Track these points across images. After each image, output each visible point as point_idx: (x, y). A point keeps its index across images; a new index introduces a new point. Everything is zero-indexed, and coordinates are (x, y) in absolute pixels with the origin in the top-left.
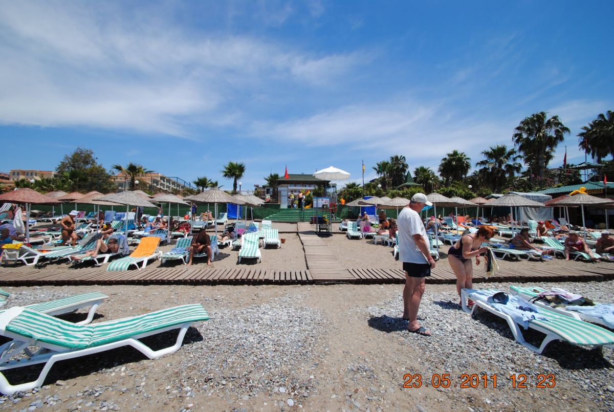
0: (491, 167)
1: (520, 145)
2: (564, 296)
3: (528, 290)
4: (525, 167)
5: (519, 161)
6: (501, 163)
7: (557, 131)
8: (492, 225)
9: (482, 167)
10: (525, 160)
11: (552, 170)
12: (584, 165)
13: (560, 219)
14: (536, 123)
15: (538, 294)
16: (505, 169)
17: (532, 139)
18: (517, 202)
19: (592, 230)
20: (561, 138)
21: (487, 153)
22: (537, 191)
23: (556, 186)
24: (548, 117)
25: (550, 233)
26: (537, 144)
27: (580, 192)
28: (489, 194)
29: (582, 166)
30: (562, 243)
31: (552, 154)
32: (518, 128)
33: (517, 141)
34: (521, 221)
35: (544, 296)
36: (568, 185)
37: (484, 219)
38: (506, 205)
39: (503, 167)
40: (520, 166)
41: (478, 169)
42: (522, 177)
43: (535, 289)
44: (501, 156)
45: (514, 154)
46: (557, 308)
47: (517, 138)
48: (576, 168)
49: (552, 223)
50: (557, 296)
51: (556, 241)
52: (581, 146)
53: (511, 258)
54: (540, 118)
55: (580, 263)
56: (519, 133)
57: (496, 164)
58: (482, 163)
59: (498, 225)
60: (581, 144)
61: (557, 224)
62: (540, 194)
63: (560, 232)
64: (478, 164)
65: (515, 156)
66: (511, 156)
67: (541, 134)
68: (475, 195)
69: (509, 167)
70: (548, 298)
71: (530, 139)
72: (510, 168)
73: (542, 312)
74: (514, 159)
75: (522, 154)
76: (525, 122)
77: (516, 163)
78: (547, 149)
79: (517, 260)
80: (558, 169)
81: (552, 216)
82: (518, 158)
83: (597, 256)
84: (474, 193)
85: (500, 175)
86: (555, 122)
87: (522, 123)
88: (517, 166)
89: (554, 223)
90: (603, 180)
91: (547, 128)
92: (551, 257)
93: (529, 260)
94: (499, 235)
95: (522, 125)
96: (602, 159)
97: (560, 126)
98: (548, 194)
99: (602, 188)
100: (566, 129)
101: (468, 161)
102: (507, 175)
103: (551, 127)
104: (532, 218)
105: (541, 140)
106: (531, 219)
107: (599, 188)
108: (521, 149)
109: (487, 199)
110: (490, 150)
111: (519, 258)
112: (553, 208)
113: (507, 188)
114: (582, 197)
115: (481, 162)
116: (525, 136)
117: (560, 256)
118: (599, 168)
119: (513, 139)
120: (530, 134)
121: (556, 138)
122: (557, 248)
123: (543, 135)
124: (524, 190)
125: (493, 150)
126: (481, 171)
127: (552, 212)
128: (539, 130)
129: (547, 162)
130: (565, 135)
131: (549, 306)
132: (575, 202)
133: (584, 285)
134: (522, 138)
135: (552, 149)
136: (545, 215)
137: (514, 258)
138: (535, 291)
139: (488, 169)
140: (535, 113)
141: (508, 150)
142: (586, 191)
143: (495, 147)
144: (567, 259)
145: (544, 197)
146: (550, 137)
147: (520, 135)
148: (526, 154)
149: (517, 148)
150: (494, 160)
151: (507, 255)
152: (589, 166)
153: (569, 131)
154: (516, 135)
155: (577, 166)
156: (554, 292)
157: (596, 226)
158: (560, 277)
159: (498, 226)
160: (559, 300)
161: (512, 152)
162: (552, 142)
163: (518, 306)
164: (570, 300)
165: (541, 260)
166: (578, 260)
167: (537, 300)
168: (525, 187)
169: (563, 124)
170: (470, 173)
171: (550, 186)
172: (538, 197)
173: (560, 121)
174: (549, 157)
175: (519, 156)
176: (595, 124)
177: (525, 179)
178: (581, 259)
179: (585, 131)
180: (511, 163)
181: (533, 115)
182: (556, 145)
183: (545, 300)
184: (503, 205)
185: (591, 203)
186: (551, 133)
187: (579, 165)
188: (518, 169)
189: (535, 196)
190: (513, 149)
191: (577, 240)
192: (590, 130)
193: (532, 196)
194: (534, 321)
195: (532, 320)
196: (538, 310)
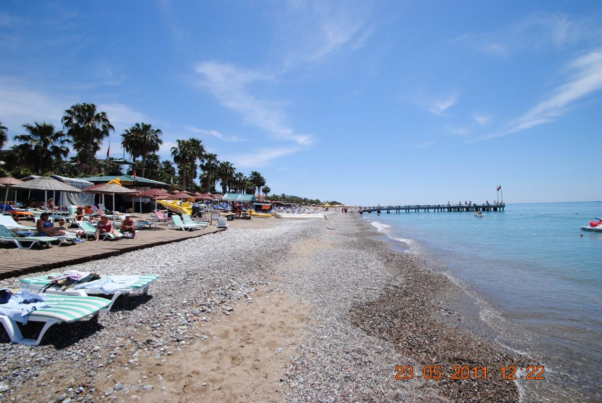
0: (34, 144)
1: (69, 129)
2: (75, 277)
3: (42, 278)
4: (73, 153)
5: (66, 144)
6: (46, 143)
7: (104, 126)
8: (27, 211)
9: (23, 143)
10: (74, 145)
11: (100, 160)
12: (122, 160)
13: (99, 205)
14: (85, 112)
15: (51, 280)
16: (51, 150)
17: (81, 126)
18: (52, 186)
19: (122, 214)
20: (107, 134)
21: (30, 128)
22: (82, 177)
23: (99, 175)
24: (98, 111)
25: (87, 217)
26: (85, 132)
27: (116, 182)
28: (28, 175)
29: (120, 161)
30: (95, 226)
31: (100, 146)
32: (68, 111)
33: (67, 125)
34: (61, 206)
35: (56, 281)
36: (109, 175)
37: (18, 204)
38: (39, 188)
39: (49, 148)
40: (68, 150)
41: (18, 143)
42: (71, 162)
43: (49, 276)
44: (48, 135)
45: (62, 137)
46: (67, 291)
47: (66, 121)
48: (116, 162)
49: (91, 209)
50: (68, 279)
51: (90, 225)
52: (123, 145)
53: (40, 246)
54: (91, 109)
55: (108, 242)
56: (69, 116)
57: (40, 143)
58: (23, 137)
59: (35, 210)
60: (123, 143)
61: (97, 209)
62: (84, 181)
63: (96, 216)
64: (16, 137)
65: (63, 138)
66: (59, 138)
67: (90, 125)
68: (8, 174)
69: (55, 148)
70: (59, 282)
71: (79, 126)
72: (57, 151)
73: (49, 299)
74: (62, 142)
75: (71, 138)
76: (76, 108)
77: (64, 147)
78: (95, 141)
79: (48, 247)
80: (105, 161)
81: (94, 202)
82: (66, 142)
83: (120, 235)
84: (8, 171)
85: (44, 155)
86: (102, 117)
87: (73, 107)
88: (65, 150)
89: (93, 208)
90: (134, 175)
91: (96, 121)
92: (83, 240)
93: (60, 246)
94: (34, 222)
95: (73, 110)
96: (136, 159)
97: (107, 122)
98: (91, 182)
99: (133, 181)
100: (111, 127)
101: (5, 131)
102: (54, 158)
103: (99, 121)
104: (74, 203)
105: (89, 130)
106: (74, 205)
107: (131, 180)
108: (70, 133)
109: (24, 180)
110: (34, 126)
111: (50, 245)
112: (94, 195)
113: (51, 171)
114: (115, 186)
115: (21, 136)
116: (75, 121)
117: (91, 238)
118: (134, 165)
119: (62, 120)
120: (80, 121)
121: (103, 133)
122: (90, 231)
123: (92, 126)
124: (69, 175)
125: (38, 126)
126: (21, 146)
127: (94, 198)
128: (89, 121)
129: (94, 152)
130: (110, 131)
131: (60, 291)
132: (108, 191)
133: (104, 261)
134: (72, 122)
135: (99, 141)
136: (87, 201)
137: (45, 246)
138: (49, 278)
139: (31, 146)
140: (87, 103)
141: (56, 130)
142: (121, 182)
143: (41, 124)
144: (97, 240)
145: (87, 184)
146: (98, 130)
147: (70, 119)
148: (75, 140)
149: (66, 131)
150: (39, 138)
151: (36, 243)
152: (126, 162)
153: (114, 129)
154: (66, 118)
155: (117, 160)
156: (66, 275)
157: (127, 210)
158: (85, 258)
159: (34, 212)
160: (70, 282)
161: (60, 134)
162: (100, 135)
163: (23, 300)
164: (79, 279)
165: (73, 244)
166: (106, 240)
167: (49, 287)
168: (73, 172)
169: (109, 121)
171: (94, 174)
172: (81, 183)
173: (108, 118)
174: (97, 148)
175: (68, 140)
176: (133, 130)
177: (74, 164)
178: (109, 239)
179: (126, 133)
180: (58, 145)
181: (85, 104)
182: (102, 139)
183: (56, 285)
184: (36, 188)
185: (120, 192)
186: (99, 126)
187: (119, 159)
188: (66, 153)
189: (78, 182)
190: (62, 131)
191: (107, 223)
192: (129, 134)
193: (76, 182)
194: (35, 312)
195: (32, 312)
196: (44, 299)
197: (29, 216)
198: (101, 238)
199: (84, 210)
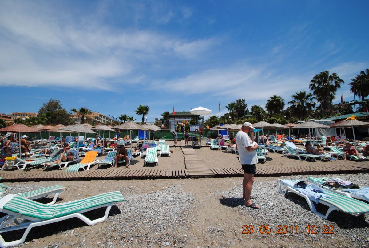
0: (297, 104)
1: (314, 91)
2: (341, 183)
3: (320, 179)
4: (318, 104)
5: (314, 100)
6: (303, 102)
7: (336, 82)
8: (299, 140)
9: (292, 105)
10: (318, 100)
11: (335, 105)
12: (353, 102)
13: (341, 135)
14: (323, 77)
15: (325, 182)
16: (306, 106)
17: (321, 87)
18: (312, 126)
19: (360, 141)
20: (339, 87)
21: (294, 96)
22: (326, 118)
23: (337, 115)
24: (330, 74)
25: (334, 144)
26: (324, 90)
27: (351, 118)
28: (297, 121)
29: (352, 102)
30: (342, 150)
31: (334, 96)
32: (312, 81)
33: (312, 89)
34: (317, 137)
35: (329, 183)
36: (344, 114)
38: (306, 127)
39: (304, 104)
40: (315, 103)
41: (289, 106)
42: (317, 110)
43: (323, 178)
44: (303, 98)
45: (311, 96)
46: (336, 190)
47: (312, 87)
48: (349, 104)
49: (336, 138)
50: (336, 183)
51: (338, 149)
52: (351, 90)
53: (310, 160)
54: (325, 74)
55: (353, 162)
56: (313, 83)
57: (300, 103)
58: (292, 102)
59: (303, 139)
60: (352, 89)
61: (339, 138)
62: (328, 120)
63: (340, 143)
64: (289, 103)
65: (311, 97)
66: (309, 98)
67: (326, 84)
68: (288, 121)
69: (308, 104)
70: (331, 184)
71: (320, 87)
72: (309, 105)
73: (327, 193)
74: (311, 99)
75: (315, 96)
76: (316, 77)
77: (312, 102)
78: (331, 93)
79: (314, 161)
80: (339, 105)
81: (336, 134)
82: (313, 99)
84: (288, 120)
85: (303, 109)
86: (334, 76)
87: (315, 77)
88: (313, 103)
89: (337, 138)
90: (366, 111)
91: (330, 81)
92: (335, 159)
93: (321, 161)
94: (303, 146)
95: (314, 79)
96: (365, 98)
97: (338, 79)
98: (332, 120)
99: (365, 116)
100: (342, 81)
101: (283, 101)
102: (307, 109)
103: (332, 80)
104: (323, 135)
105: (326, 88)
106: (323, 136)
107: (363, 115)
108: (315, 93)
109: (295, 124)
110: (296, 95)
111: (315, 160)
112: (336, 129)
113: (308, 117)
114: (352, 121)
116: (317, 85)
117: (340, 157)
118: (364, 103)
119: (309, 87)
120: (320, 84)
121: (336, 87)
122: (339, 153)
123: (328, 85)
124: (318, 118)
125: (298, 94)
126: (291, 107)
127: (336, 131)
128: (325, 82)
129: (331, 101)
130: (341, 84)
131: (332, 189)
132: (348, 125)
133: (355, 176)
134: (315, 86)
135: (333, 93)
136: (331, 133)
137: (313, 160)
138: (323, 180)
139: (296, 105)
140: (322, 72)
141: (307, 94)
142: (355, 118)
143: (299, 92)
144: (345, 160)
145: (330, 122)
146: (332, 86)
147: (314, 85)
148: (318, 96)
149: (312, 93)
150: (299, 100)
151: (308, 158)
152: (357, 103)
153: (344, 82)
154: (311, 85)
155: (349, 103)
156: (335, 180)
157: (363, 139)
158: (340, 171)
159: (303, 140)
160: (337, 185)
161: (309, 95)
162: (334, 89)
163: (313, 189)
164: (344, 185)
165: (329, 161)
166: (352, 160)
167: (324, 186)
168: (319, 116)
169: (339, 77)
170: (285, 108)
171: (334, 115)
172: (326, 122)
173: (338, 76)
174: (332, 98)
175: (314, 98)
176: (359, 77)
177: (319, 111)
178: (354, 159)
179: (353, 82)
180: (309, 102)
181: (321, 73)
182: (336, 90)
183: (329, 185)
184: (304, 127)
185: (358, 125)
186: (333, 83)
187: (351, 102)
188: (314, 105)
189: (324, 122)
190: (310, 93)
191: (351, 148)
192: (356, 81)
193: (323, 122)
194: (321, 198)
195: (320, 198)
196: (324, 192)
197: (300, 143)
198: (348, 158)
199: (331, 139)
